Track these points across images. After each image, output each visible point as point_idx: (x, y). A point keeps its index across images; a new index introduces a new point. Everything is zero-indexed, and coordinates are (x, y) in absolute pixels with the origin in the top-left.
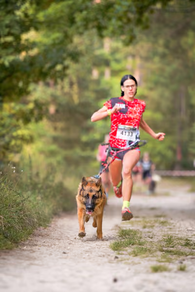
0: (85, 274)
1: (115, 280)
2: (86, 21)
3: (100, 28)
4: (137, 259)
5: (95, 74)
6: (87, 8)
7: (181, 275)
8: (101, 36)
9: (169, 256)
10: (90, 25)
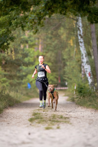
0: (17, 132)
1: (29, 134)
2: (17, 23)
3: (23, 27)
4: (39, 125)
5: (22, 46)
6: (16, 18)
7: (58, 130)
8: (24, 30)
9: (53, 123)
10: (18, 26)
